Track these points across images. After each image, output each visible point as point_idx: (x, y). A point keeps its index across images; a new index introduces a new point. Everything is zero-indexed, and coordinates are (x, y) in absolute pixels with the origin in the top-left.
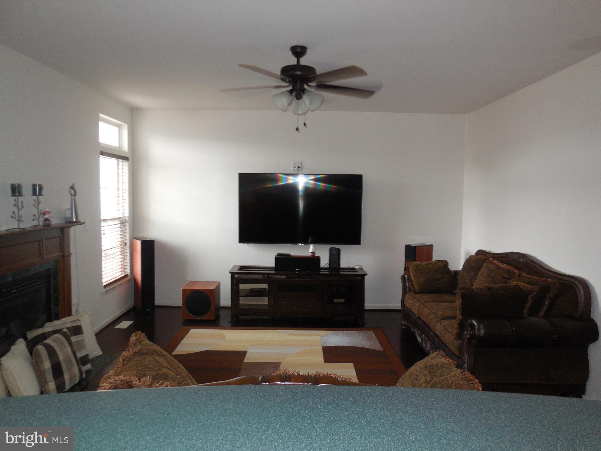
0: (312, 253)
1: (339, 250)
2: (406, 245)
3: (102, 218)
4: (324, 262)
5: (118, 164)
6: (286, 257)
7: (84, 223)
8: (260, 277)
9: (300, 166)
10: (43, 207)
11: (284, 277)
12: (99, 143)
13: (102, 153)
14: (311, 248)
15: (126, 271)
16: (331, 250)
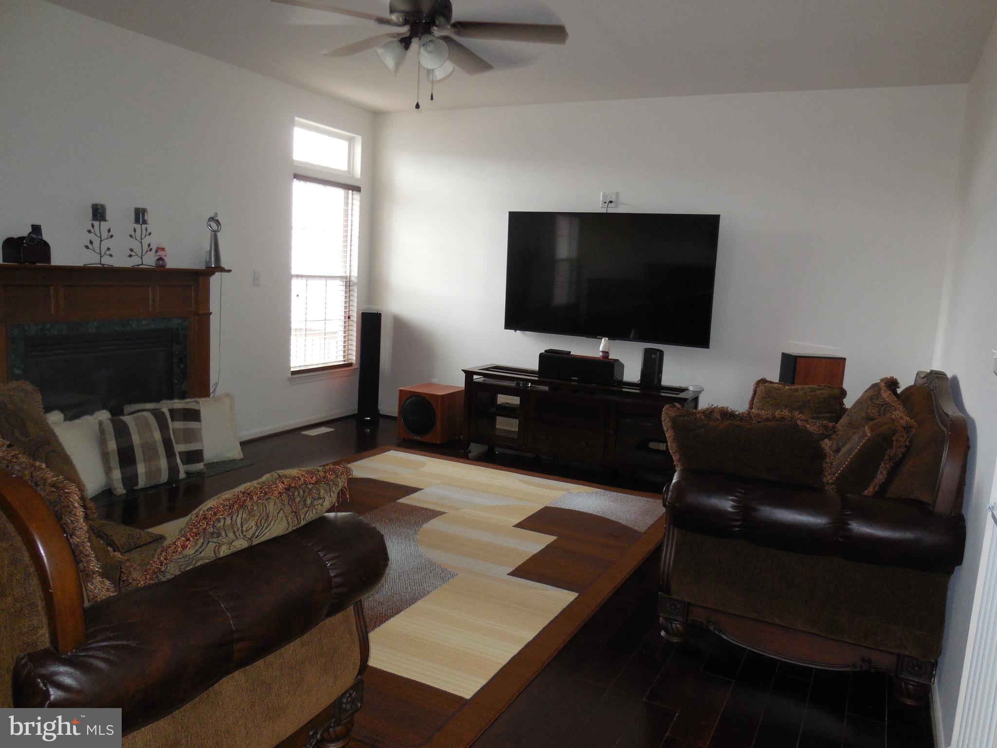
0: (603, 352)
1: (661, 353)
2: (783, 353)
3: (294, 271)
4: (632, 372)
5: (347, 198)
6: (559, 355)
7: (229, 271)
8: (513, 385)
9: (613, 199)
10: (154, 241)
11: (546, 388)
12: (293, 161)
13: (297, 176)
14: (603, 343)
15: (350, 357)
16: (648, 353)
